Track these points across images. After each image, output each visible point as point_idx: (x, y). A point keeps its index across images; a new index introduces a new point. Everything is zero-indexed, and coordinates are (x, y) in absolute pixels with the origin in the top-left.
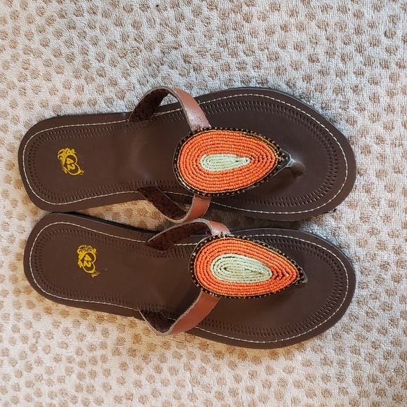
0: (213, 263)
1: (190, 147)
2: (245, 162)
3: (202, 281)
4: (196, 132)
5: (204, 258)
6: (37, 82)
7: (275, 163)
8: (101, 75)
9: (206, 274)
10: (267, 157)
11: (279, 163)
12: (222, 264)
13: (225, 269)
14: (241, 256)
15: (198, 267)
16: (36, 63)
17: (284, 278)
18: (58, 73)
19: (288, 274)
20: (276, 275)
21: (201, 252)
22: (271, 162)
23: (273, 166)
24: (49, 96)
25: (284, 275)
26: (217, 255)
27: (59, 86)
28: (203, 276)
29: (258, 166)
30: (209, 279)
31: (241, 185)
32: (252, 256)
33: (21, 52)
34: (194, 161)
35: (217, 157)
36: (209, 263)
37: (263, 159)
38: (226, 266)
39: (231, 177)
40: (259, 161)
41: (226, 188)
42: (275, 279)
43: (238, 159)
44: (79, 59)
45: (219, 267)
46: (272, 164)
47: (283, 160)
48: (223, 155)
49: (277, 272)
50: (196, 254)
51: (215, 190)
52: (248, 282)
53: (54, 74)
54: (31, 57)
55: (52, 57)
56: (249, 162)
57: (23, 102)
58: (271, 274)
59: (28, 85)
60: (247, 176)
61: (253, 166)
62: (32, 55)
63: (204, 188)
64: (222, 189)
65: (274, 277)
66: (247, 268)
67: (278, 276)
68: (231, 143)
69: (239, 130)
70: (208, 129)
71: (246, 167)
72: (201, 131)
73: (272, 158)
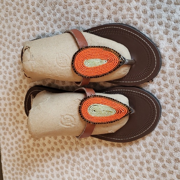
0: (89, 109)
1: (79, 56)
2: (104, 62)
3: (85, 117)
4: (82, 49)
5: (84, 107)
6: (11, 17)
7: (118, 63)
8: (34, 11)
9: (87, 114)
10: (115, 60)
11: (121, 62)
12: (92, 109)
14: (100, 105)
15: (82, 111)
16: (10, 9)
18: (18, 12)
19: (123, 110)
20: (118, 111)
23: (118, 64)
24: (16, 22)
25: (121, 112)
26: (89, 105)
27: (19, 18)
28: (85, 115)
29: (111, 64)
30: (88, 116)
31: (103, 73)
32: (105, 104)
33: (5, 5)
34: (81, 63)
35: (92, 60)
36: (87, 109)
37: (113, 61)
38: (94, 110)
39: (99, 69)
40: (111, 62)
41: (96, 74)
42: (118, 113)
43: (102, 61)
44: (26, 5)
46: (117, 63)
47: (122, 61)
48: (94, 59)
49: (118, 110)
50: (81, 105)
51: (91, 75)
52: (106, 116)
53: (17, 13)
54: (8, 6)
55: (16, 6)
56: (106, 62)
57: (7, 25)
58: (116, 111)
59: (8, 18)
60: (106, 69)
61: (109, 64)
62: (9, 6)
63: (86, 75)
64: (94, 75)
65: (117, 113)
66: (104, 110)
67: (119, 112)
68: (98, 53)
69: (102, 47)
70: (87, 47)
71: (105, 65)
72: (84, 48)
73: (117, 61)
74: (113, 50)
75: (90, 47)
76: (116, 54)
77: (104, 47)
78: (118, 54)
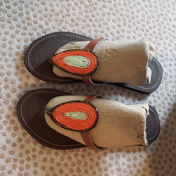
0: (89, 64)
5: (93, 66)
7: (54, 111)
10: (57, 115)
11: (52, 111)
12: (85, 64)
13: (84, 62)
14: (77, 67)
15: (96, 62)
17: (58, 58)
21: (95, 68)
22: (56, 112)
25: (58, 59)
36: (91, 64)
37: (59, 114)
45: (86, 63)
49: (61, 60)
50: (96, 68)
58: (64, 59)
68: (72, 123)
69: (67, 129)
70: (81, 131)
71: (67, 112)
72: (85, 131)
73: (55, 114)
74: (57, 125)
75: (79, 131)
76: (55, 120)
77: (65, 128)
78: (52, 120)
